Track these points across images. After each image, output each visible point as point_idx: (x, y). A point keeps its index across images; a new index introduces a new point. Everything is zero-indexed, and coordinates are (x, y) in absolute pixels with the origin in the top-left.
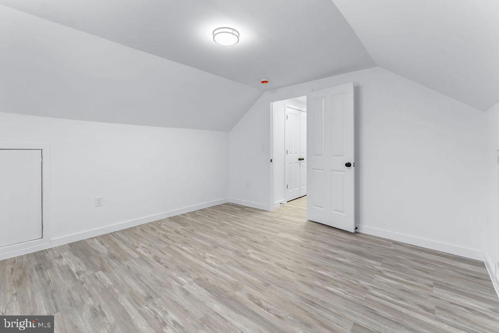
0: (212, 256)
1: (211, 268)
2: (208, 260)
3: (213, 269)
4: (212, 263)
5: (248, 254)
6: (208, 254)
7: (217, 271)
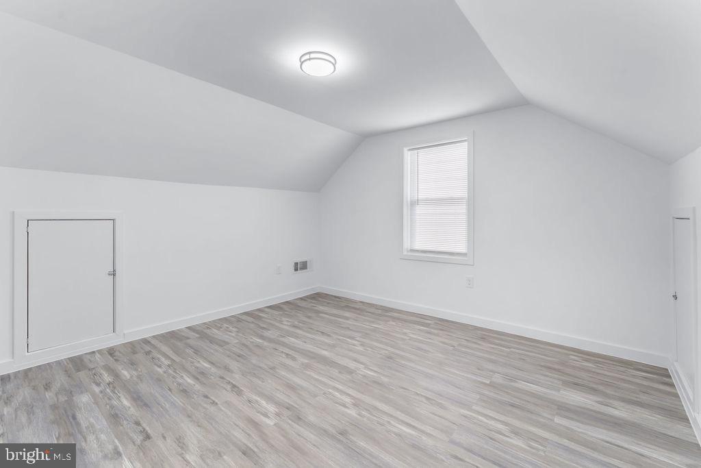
0: (343, 409)
1: (340, 387)
2: (347, 400)
3: (337, 386)
4: (341, 395)
5: (277, 415)
6: (352, 412)
7: (331, 383)
